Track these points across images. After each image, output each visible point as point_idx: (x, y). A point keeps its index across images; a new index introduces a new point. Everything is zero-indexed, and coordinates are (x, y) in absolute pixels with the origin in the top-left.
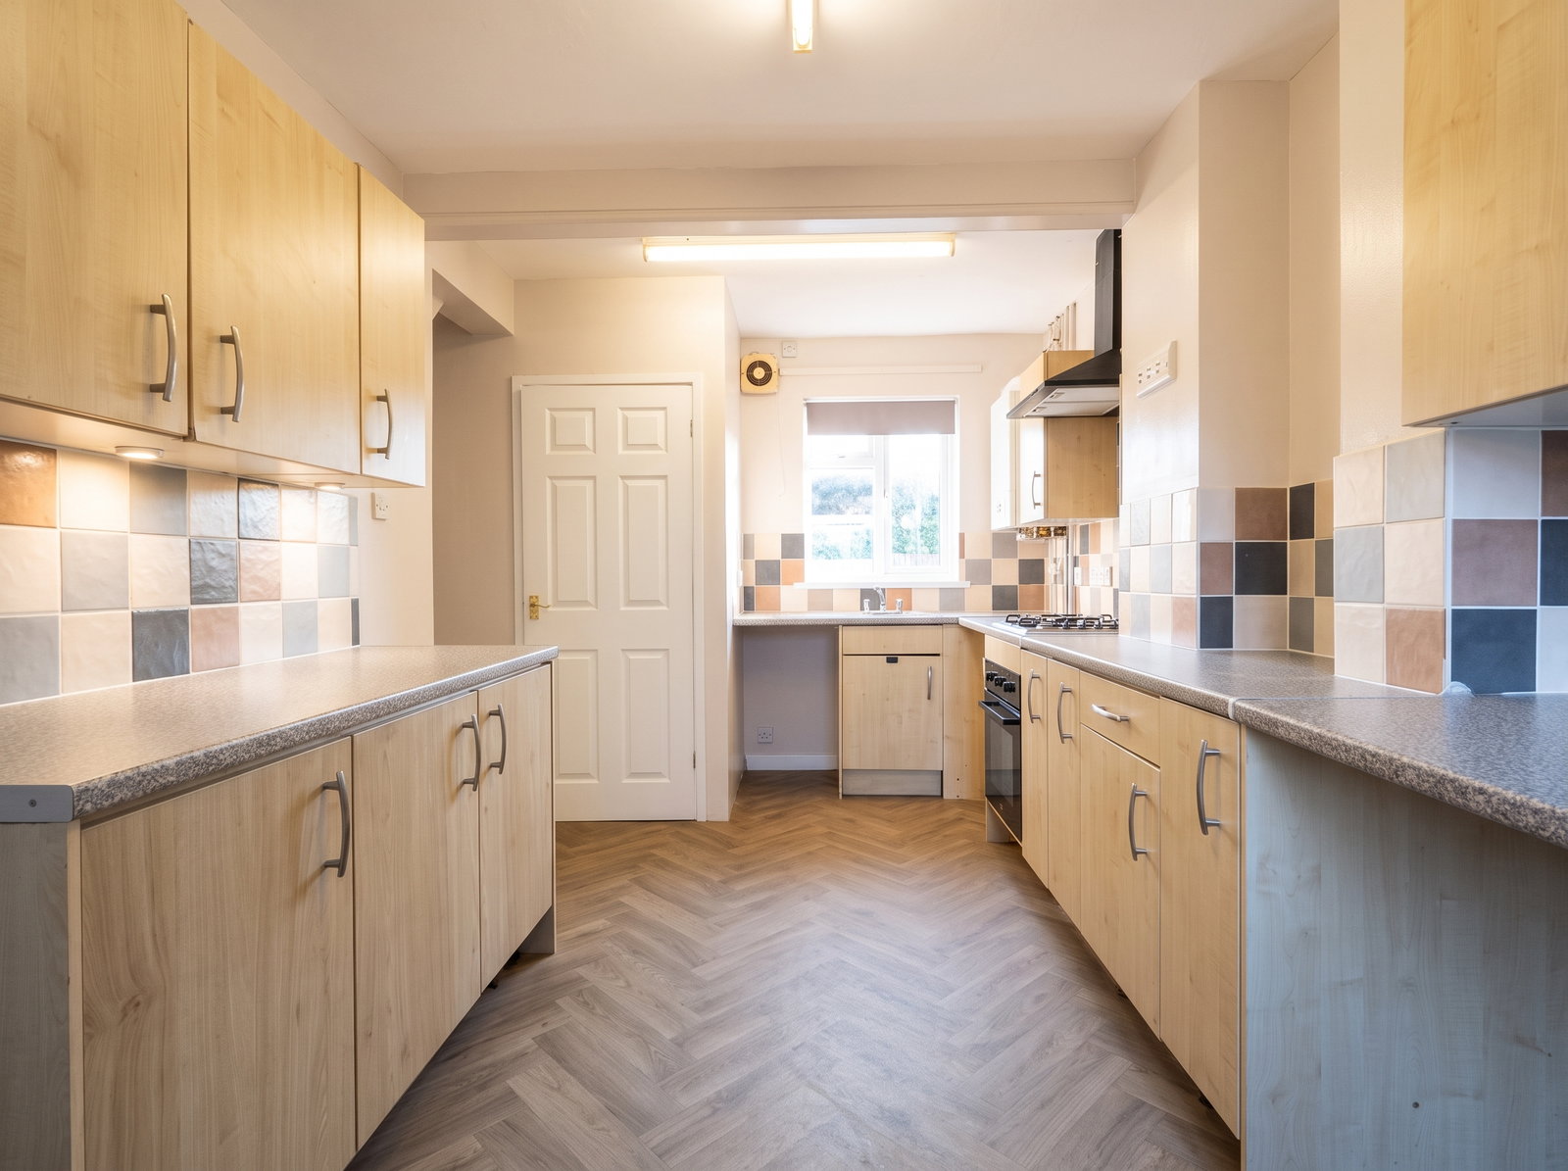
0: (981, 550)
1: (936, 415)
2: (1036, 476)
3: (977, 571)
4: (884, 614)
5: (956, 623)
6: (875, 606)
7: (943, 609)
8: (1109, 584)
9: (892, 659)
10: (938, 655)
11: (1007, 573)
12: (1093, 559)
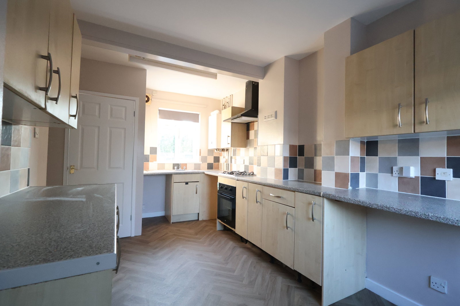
0: (205, 153)
1: (194, 117)
2: (228, 136)
3: (204, 159)
4: (180, 171)
5: (204, 173)
6: (178, 168)
7: (195, 169)
8: (243, 163)
9: (187, 183)
10: (199, 182)
11: (211, 160)
12: (237, 157)
